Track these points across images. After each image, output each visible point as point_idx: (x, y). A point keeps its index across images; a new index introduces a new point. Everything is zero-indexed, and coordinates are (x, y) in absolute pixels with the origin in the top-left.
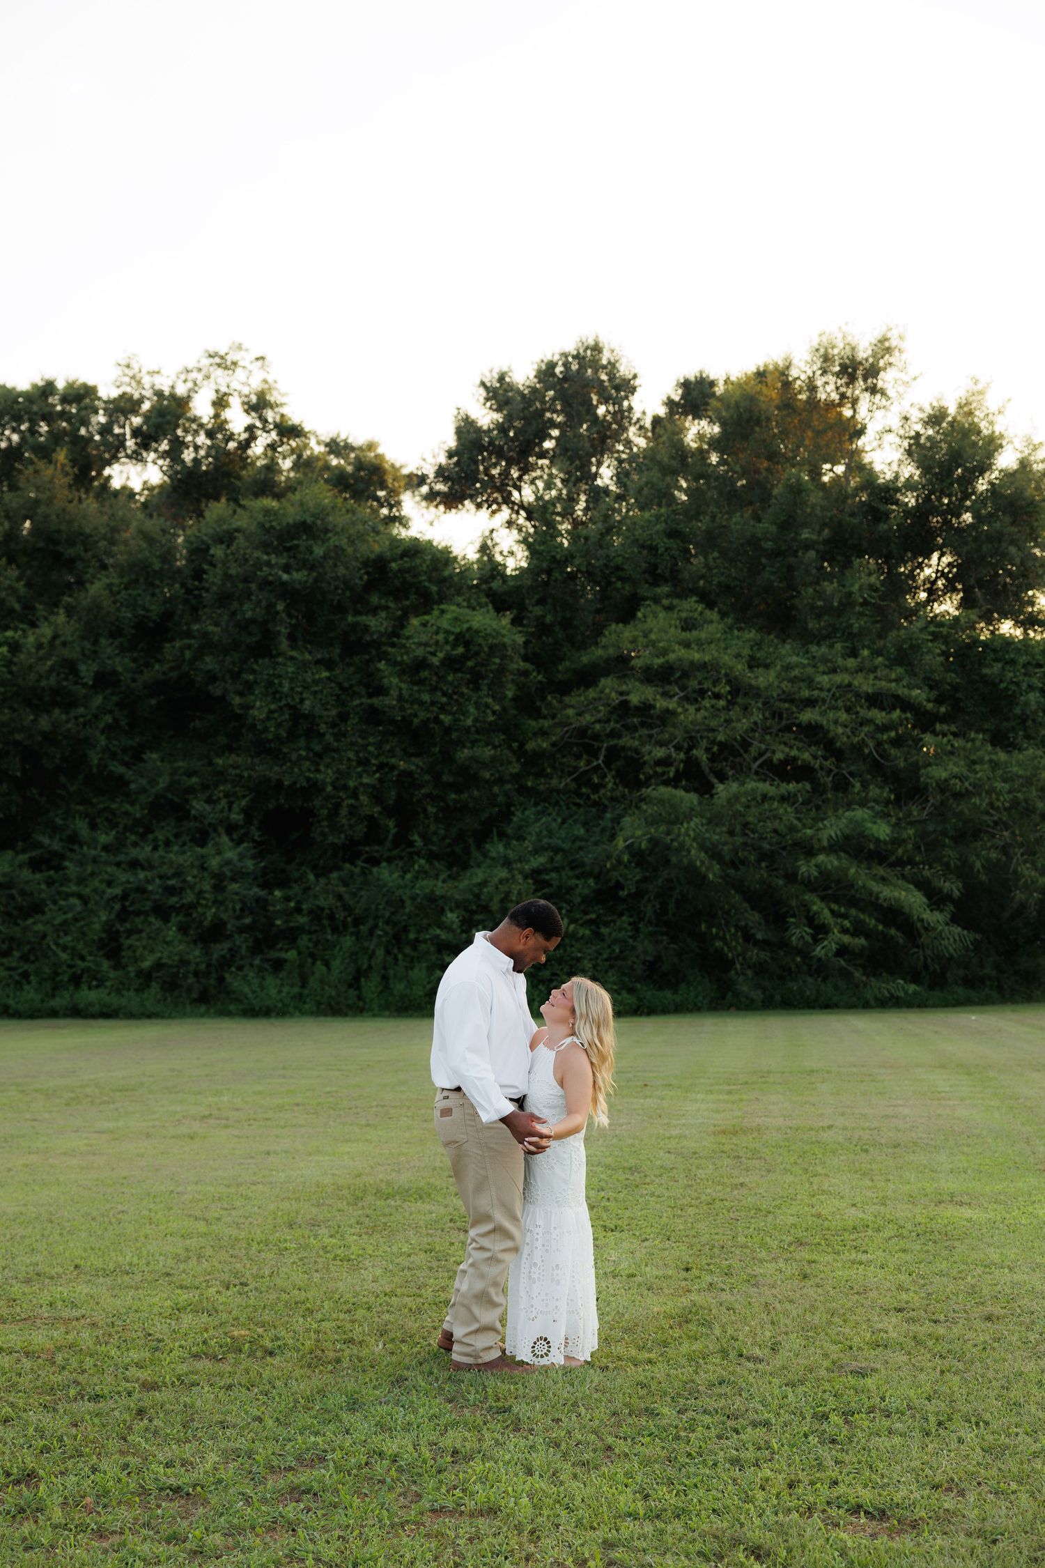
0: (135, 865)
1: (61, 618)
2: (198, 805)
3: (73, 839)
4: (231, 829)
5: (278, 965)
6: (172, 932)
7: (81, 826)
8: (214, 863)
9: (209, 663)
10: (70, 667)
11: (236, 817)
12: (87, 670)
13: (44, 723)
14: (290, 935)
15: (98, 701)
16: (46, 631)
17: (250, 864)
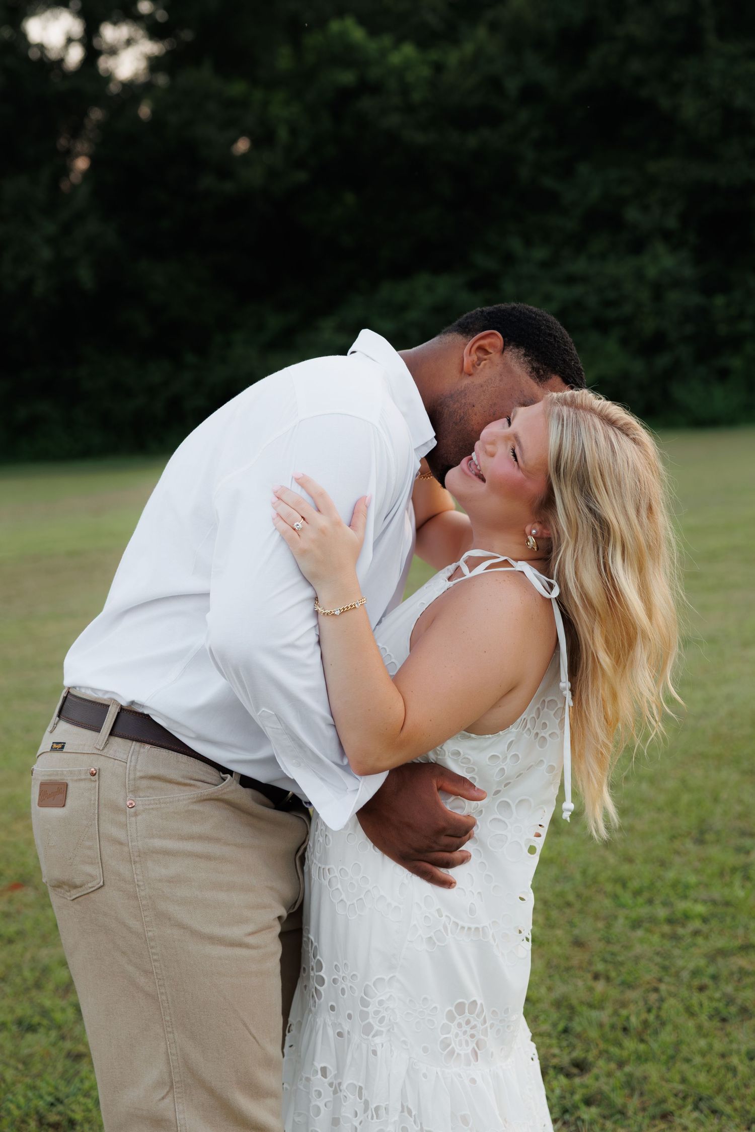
0: (571, 280)
1: (481, 32)
2: (632, 214)
3: (509, 259)
4: (667, 236)
5: (723, 374)
6: (611, 345)
7: (515, 244)
8: (652, 272)
9: (636, 66)
10: (495, 84)
11: (672, 223)
12: (512, 85)
13: (472, 141)
14: (735, 343)
15: (524, 115)
16: (469, 48)
17: (688, 272)
